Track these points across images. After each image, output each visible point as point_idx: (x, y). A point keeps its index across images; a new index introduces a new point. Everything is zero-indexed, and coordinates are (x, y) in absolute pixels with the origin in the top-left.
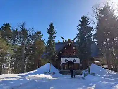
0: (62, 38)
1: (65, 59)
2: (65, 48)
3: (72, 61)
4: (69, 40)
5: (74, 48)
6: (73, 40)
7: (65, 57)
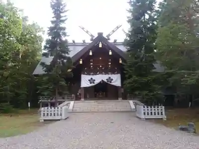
0: (83, 29)
1: (89, 77)
2: (91, 54)
3: (106, 81)
4: (100, 35)
5: (110, 53)
6: (109, 35)
7: (90, 75)
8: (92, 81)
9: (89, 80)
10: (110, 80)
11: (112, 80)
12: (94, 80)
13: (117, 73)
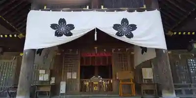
8: (61, 28)
9: (53, 26)
10: (127, 28)
11: (134, 27)
12: (72, 27)
13: (149, 9)
